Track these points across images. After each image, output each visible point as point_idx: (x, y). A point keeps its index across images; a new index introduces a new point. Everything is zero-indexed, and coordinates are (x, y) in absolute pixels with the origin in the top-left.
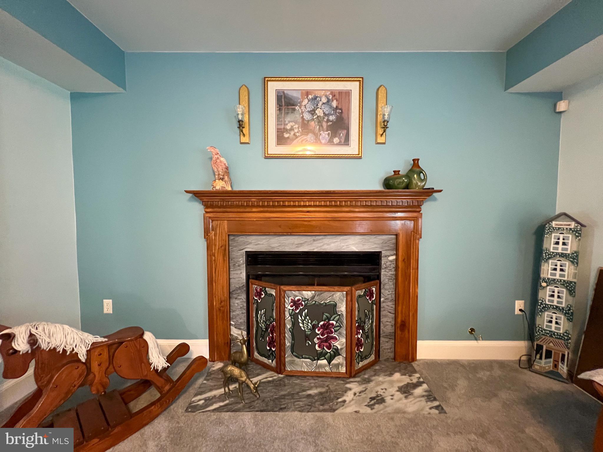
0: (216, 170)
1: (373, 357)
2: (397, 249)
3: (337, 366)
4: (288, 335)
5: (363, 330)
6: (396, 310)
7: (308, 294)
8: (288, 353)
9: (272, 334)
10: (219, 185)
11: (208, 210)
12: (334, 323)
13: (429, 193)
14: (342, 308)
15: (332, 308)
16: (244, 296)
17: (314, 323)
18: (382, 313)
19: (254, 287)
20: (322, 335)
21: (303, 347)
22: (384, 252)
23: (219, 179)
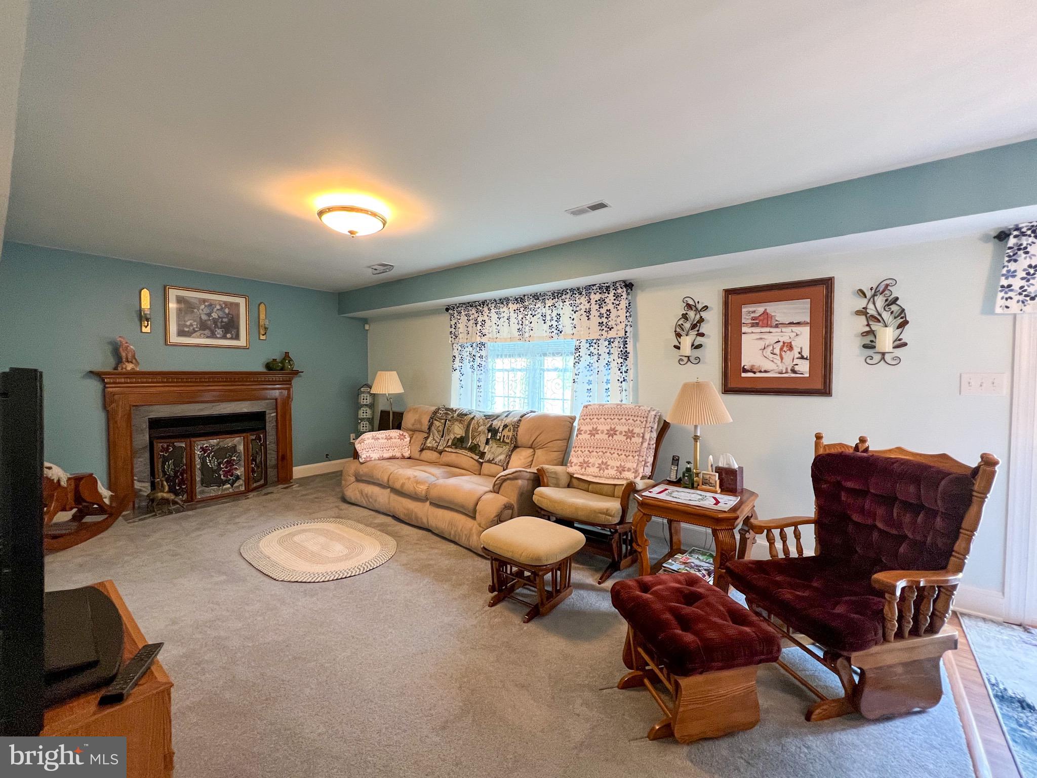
0: (123, 355)
1: (262, 482)
2: (276, 408)
3: (238, 487)
4: (198, 473)
5: (256, 462)
6: (277, 449)
7: (214, 442)
8: (198, 485)
9: (182, 476)
10: (129, 366)
11: (108, 386)
12: (235, 458)
13: (296, 373)
14: (241, 448)
15: (233, 449)
16: (147, 455)
17: (219, 461)
18: (268, 452)
20: (226, 468)
21: (211, 478)
22: (268, 412)
23: (128, 362)
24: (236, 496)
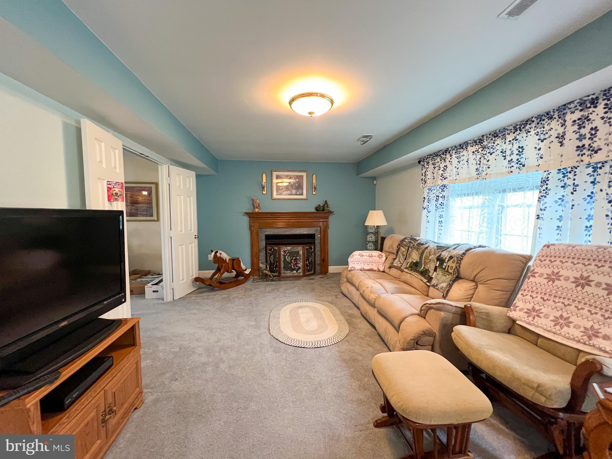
0: (255, 205)
1: (312, 272)
2: (321, 233)
3: (300, 273)
4: (282, 263)
5: (309, 261)
6: (321, 255)
7: (289, 248)
8: (282, 269)
9: (276, 264)
10: (257, 210)
11: (251, 219)
12: (298, 258)
13: (331, 212)
14: (301, 252)
15: (298, 252)
16: (264, 252)
17: (291, 258)
18: (316, 256)
19: (268, 248)
20: (294, 262)
21: (288, 267)
22: (316, 234)
23: (257, 208)
24: (298, 278)
